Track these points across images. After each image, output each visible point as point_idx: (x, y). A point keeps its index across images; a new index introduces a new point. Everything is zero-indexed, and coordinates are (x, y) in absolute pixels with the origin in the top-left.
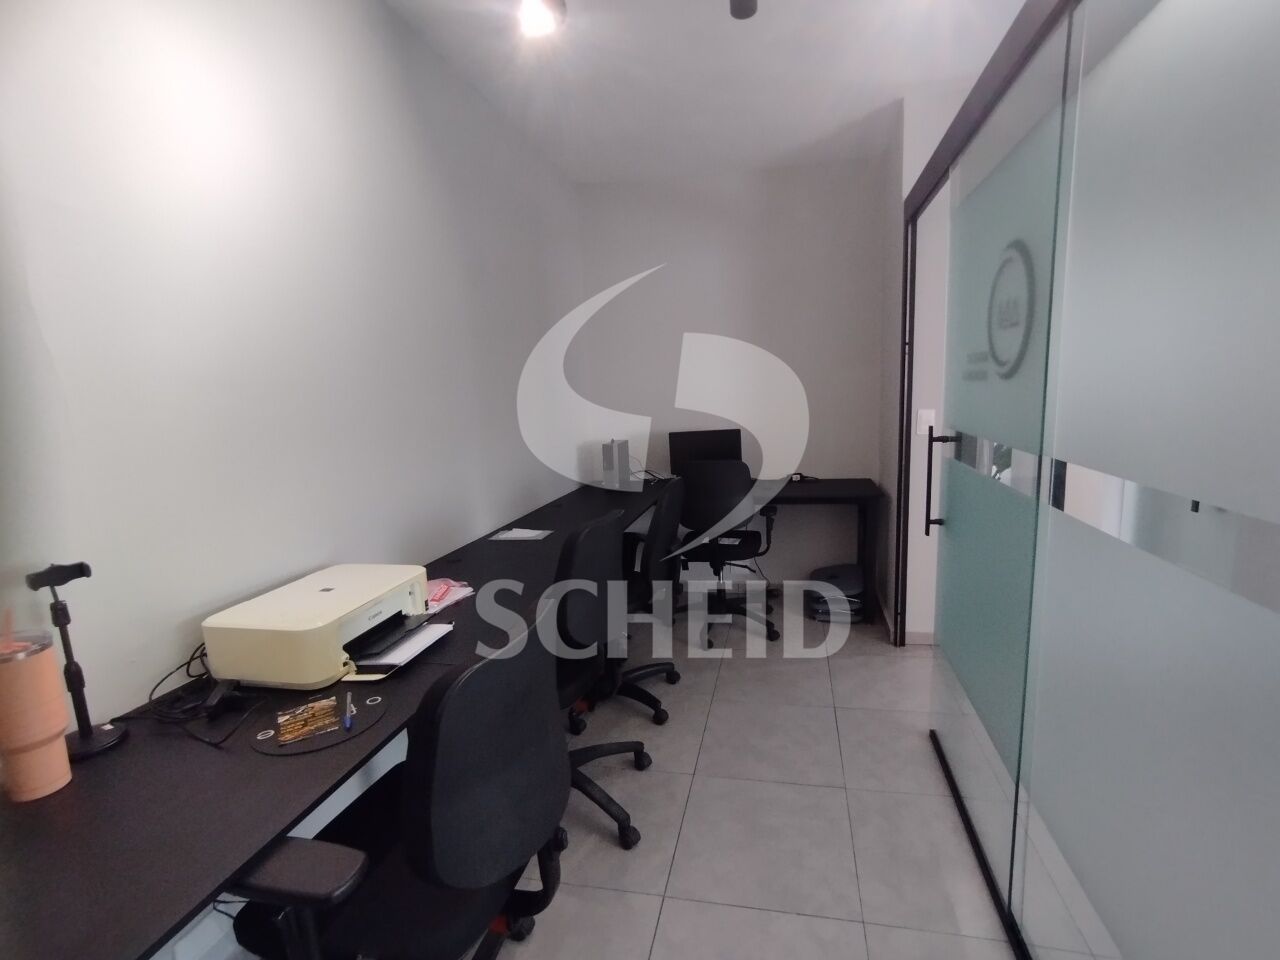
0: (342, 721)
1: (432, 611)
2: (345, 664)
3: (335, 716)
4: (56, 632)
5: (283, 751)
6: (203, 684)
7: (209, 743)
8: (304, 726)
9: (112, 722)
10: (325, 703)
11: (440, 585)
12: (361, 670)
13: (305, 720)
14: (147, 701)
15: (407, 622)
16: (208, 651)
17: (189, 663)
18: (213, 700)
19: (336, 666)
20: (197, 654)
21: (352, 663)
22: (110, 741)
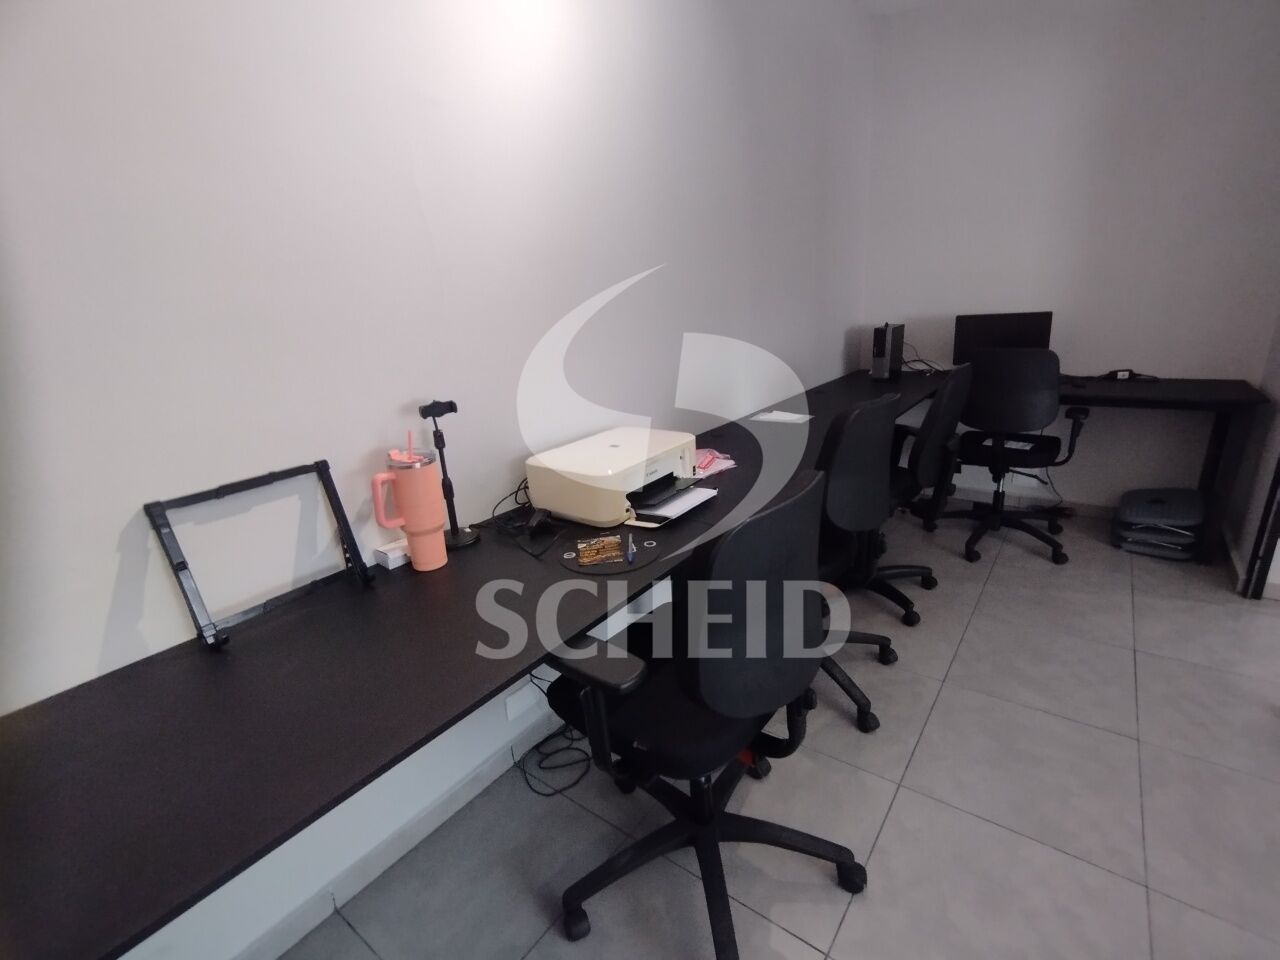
0: (625, 555)
1: (698, 476)
2: (627, 511)
3: (620, 550)
4: (437, 451)
5: (581, 570)
6: (525, 510)
7: (531, 554)
8: (598, 553)
9: (471, 527)
10: (612, 539)
11: (706, 455)
12: (639, 518)
13: (598, 550)
14: (490, 516)
15: (677, 483)
16: (529, 485)
17: (517, 492)
18: (534, 522)
19: (620, 512)
20: (522, 487)
21: (632, 510)
22: (469, 540)
